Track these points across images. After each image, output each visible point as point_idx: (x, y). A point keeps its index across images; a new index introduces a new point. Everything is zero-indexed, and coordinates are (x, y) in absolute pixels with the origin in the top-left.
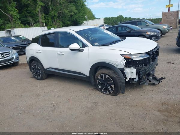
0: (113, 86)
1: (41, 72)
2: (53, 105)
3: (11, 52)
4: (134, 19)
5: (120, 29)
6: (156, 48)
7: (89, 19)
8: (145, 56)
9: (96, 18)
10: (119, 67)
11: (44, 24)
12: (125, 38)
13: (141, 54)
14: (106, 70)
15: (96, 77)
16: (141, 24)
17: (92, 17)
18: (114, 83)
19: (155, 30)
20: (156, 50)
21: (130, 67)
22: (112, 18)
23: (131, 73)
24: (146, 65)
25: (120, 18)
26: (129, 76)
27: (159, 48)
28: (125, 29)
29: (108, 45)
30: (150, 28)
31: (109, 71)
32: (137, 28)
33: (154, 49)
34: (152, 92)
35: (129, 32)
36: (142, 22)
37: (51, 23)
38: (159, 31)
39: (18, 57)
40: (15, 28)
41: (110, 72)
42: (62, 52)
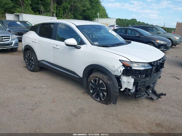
0: (105, 94)
1: (34, 63)
2: (35, 102)
3: (11, 37)
4: (147, 24)
5: (129, 31)
6: (162, 59)
7: (101, 17)
8: (148, 67)
9: (109, 17)
10: (115, 74)
11: (55, 14)
12: (131, 42)
13: (143, 64)
14: (101, 74)
15: (89, 80)
16: (152, 30)
17: (105, 15)
18: (107, 91)
19: (166, 39)
20: (161, 62)
21: (128, 76)
22: (125, 20)
23: (128, 82)
24: (146, 76)
25: (133, 22)
26: (124, 86)
27: (165, 60)
28: (135, 33)
29: (110, 47)
30: (161, 36)
31: (104, 76)
32: (147, 34)
33: (159, 60)
34: (148, 107)
35: (138, 37)
36: (154, 28)
37: (62, 14)
38: (170, 41)
39: (18, 43)
40: (25, 13)
41: (105, 78)
42: (57, 46)
